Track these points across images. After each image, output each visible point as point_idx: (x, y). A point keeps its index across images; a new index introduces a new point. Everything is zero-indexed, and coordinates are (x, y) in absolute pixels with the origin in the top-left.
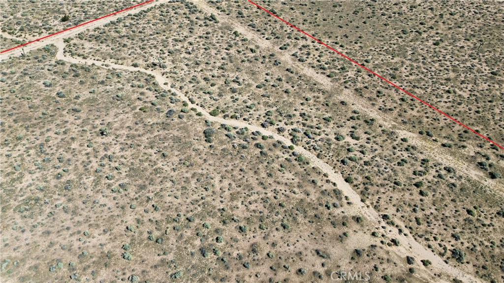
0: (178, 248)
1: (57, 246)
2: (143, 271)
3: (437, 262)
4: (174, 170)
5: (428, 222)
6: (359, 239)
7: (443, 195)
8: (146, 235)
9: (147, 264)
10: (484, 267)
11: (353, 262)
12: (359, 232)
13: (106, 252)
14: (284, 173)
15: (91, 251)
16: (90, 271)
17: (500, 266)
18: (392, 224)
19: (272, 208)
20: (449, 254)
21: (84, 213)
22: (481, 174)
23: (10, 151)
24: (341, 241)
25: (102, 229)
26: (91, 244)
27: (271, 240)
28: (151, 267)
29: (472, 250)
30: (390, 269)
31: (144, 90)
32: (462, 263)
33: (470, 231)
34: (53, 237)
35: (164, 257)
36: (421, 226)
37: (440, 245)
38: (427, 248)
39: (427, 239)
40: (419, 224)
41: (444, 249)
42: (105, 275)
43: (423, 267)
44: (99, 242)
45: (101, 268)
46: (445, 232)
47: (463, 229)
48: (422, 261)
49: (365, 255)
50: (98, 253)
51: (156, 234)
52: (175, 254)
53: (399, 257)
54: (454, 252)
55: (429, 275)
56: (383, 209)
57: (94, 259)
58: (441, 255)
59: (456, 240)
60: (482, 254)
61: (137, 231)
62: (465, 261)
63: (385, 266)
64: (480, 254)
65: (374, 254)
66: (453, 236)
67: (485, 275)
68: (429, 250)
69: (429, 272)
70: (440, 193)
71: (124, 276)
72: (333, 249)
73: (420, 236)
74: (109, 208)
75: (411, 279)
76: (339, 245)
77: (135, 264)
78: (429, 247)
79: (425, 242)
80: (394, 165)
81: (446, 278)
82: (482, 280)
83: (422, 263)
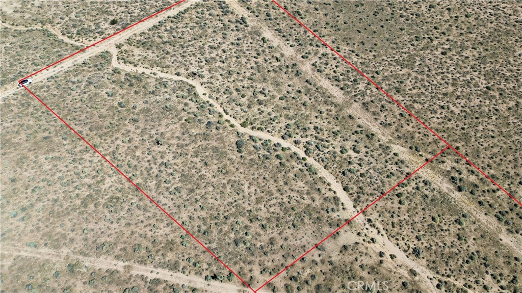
0: (219, 239)
1: (137, 235)
2: (196, 255)
3: (401, 256)
4: (214, 177)
5: (400, 226)
6: (347, 237)
7: (416, 205)
8: (196, 229)
9: (198, 250)
10: (434, 262)
11: (341, 254)
12: (348, 232)
13: (170, 240)
14: (297, 182)
15: (160, 239)
16: (160, 253)
17: (446, 262)
18: (374, 226)
19: (286, 211)
20: (411, 251)
21: (152, 211)
22: (452, 187)
23: (91, 157)
24: (334, 238)
25: (166, 223)
26: (159, 234)
27: (284, 236)
28: (201, 252)
29: (428, 248)
30: (366, 260)
31: (187, 101)
32: (419, 258)
33: (431, 234)
34: (133, 227)
35: (210, 245)
36: (395, 229)
37: (406, 244)
38: (396, 246)
39: (397, 239)
40: (393, 227)
41: (408, 247)
42: (171, 256)
43: (390, 260)
44: (165, 233)
45: (168, 252)
46: (411, 234)
47: (426, 232)
48: (390, 255)
49: (350, 249)
50: (164, 240)
51: (204, 228)
52: (217, 243)
53: (375, 251)
54: (414, 250)
55: (393, 265)
56: (369, 214)
57: (162, 245)
58: (405, 251)
59: (418, 241)
60: (435, 253)
61: (190, 225)
62: (421, 256)
63: (363, 258)
64: (433, 252)
65: (357, 249)
66: (417, 237)
67: (433, 268)
68: (397, 247)
69: (394, 263)
70: (415, 202)
71: (183, 258)
72: (328, 244)
73: (393, 237)
74: (169, 207)
75: (380, 268)
76: (333, 241)
77: (190, 250)
78: (398, 245)
79: (395, 241)
80: (384, 177)
81: (405, 268)
82: (431, 271)
83: (390, 257)
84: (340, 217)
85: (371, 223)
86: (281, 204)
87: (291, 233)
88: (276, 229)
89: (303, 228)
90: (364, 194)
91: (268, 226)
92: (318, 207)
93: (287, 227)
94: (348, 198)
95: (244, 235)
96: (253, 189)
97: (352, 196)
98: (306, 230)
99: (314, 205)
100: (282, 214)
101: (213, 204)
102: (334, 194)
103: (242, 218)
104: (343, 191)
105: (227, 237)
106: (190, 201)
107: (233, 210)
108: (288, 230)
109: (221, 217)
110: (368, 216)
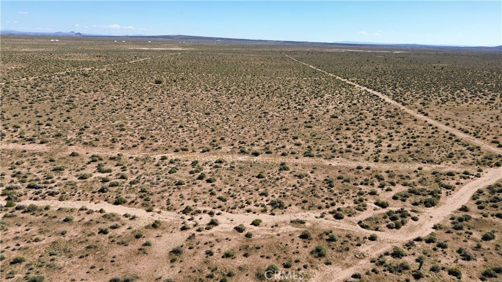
3: (265, 218)
5: (232, 196)
6: (169, 241)
7: (229, 176)
10: (305, 202)
17: (314, 196)
18: (199, 212)
20: (269, 208)
22: (247, 157)
29: (284, 196)
30: (224, 247)
32: (286, 208)
33: (271, 187)
36: (228, 201)
37: (257, 206)
38: (247, 213)
39: (242, 207)
40: (224, 200)
41: (262, 206)
43: (256, 228)
46: (251, 196)
47: (264, 188)
48: (252, 224)
53: (227, 232)
54: (273, 204)
55: (267, 230)
56: (178, 206)
58: (264, 211)
59: (266, 196)
60: (294, 195)
62: (286, 205)
66: (261, 194)
67: (311, 207)
68: (251, 214)
70: (225, 176)
73: (234, 208)
75: (253, 242)
78: (249, 211)
79: (241, 210)
81: (284, 224)
85: (192, 212)
90: (152, 194)
92: (79, 237)
94: (130, 208)
97: (136, 204)
99: (67, 238)
102: (100, 214)
104: (115, 206)
110: (179, 208)
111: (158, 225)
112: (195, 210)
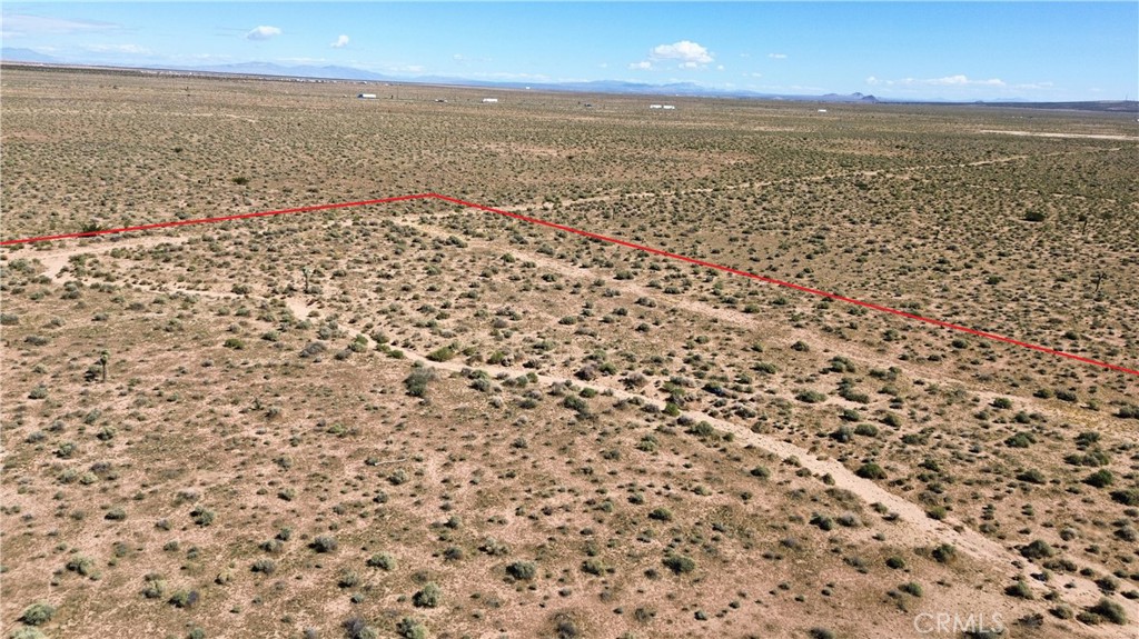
0: (254, 621)
6: (964, 603)
8: (135, 585)
12: (956, 585)
14: (656, 454)
18: (1070, 568)
19: (623, 524)
24: (900, 607)
27: (630, 599)
31: (249, 320)
51: (180, 584)
56: (1013, 533)
61: (106, 574)
80: (998, 445)
84: (889, 542)
85: (1047, 559)
86: (598, 507)
87: (664, 591)
88: (581, 580)
89: (725, 576)
90: (949, 480)
91: (539, 571)
92: (772, 514)
93: (638, 573)
94: (889, 494)
95: (408, 605)
96: (463, 471)
97: (905, 489)
98: (738, 581)
99: (750, 509)
100: (604, 533)
101: (264, 508)
102: (822, 483)
103: (403, 548)
104: (859, 478)
105: (301, 613)
106: (146, 501)
107: (361, 524)
108: (646, 584)
109: (293, 548)
110: (1013, 538)
111: (948, 556)
112: (1058, 557)
